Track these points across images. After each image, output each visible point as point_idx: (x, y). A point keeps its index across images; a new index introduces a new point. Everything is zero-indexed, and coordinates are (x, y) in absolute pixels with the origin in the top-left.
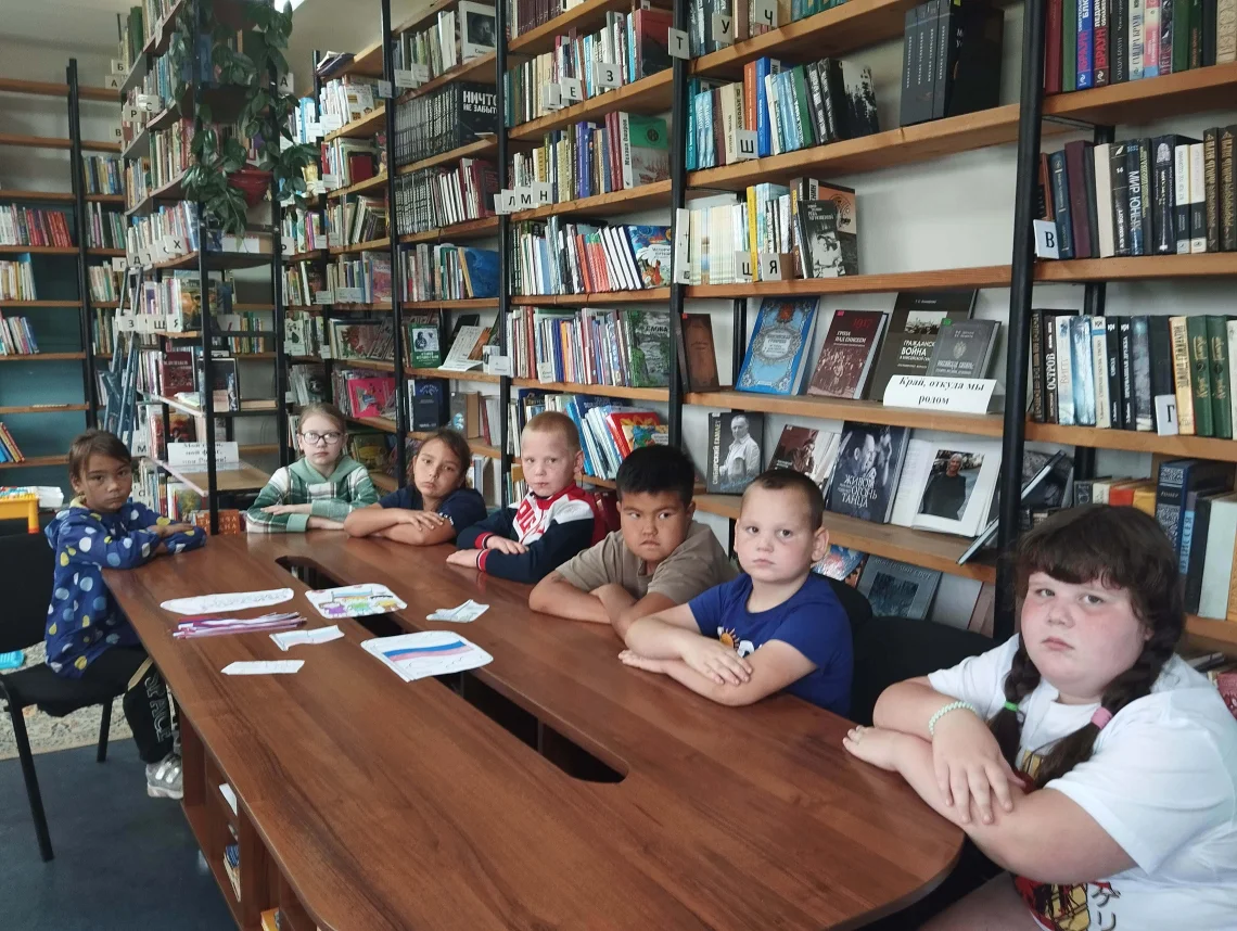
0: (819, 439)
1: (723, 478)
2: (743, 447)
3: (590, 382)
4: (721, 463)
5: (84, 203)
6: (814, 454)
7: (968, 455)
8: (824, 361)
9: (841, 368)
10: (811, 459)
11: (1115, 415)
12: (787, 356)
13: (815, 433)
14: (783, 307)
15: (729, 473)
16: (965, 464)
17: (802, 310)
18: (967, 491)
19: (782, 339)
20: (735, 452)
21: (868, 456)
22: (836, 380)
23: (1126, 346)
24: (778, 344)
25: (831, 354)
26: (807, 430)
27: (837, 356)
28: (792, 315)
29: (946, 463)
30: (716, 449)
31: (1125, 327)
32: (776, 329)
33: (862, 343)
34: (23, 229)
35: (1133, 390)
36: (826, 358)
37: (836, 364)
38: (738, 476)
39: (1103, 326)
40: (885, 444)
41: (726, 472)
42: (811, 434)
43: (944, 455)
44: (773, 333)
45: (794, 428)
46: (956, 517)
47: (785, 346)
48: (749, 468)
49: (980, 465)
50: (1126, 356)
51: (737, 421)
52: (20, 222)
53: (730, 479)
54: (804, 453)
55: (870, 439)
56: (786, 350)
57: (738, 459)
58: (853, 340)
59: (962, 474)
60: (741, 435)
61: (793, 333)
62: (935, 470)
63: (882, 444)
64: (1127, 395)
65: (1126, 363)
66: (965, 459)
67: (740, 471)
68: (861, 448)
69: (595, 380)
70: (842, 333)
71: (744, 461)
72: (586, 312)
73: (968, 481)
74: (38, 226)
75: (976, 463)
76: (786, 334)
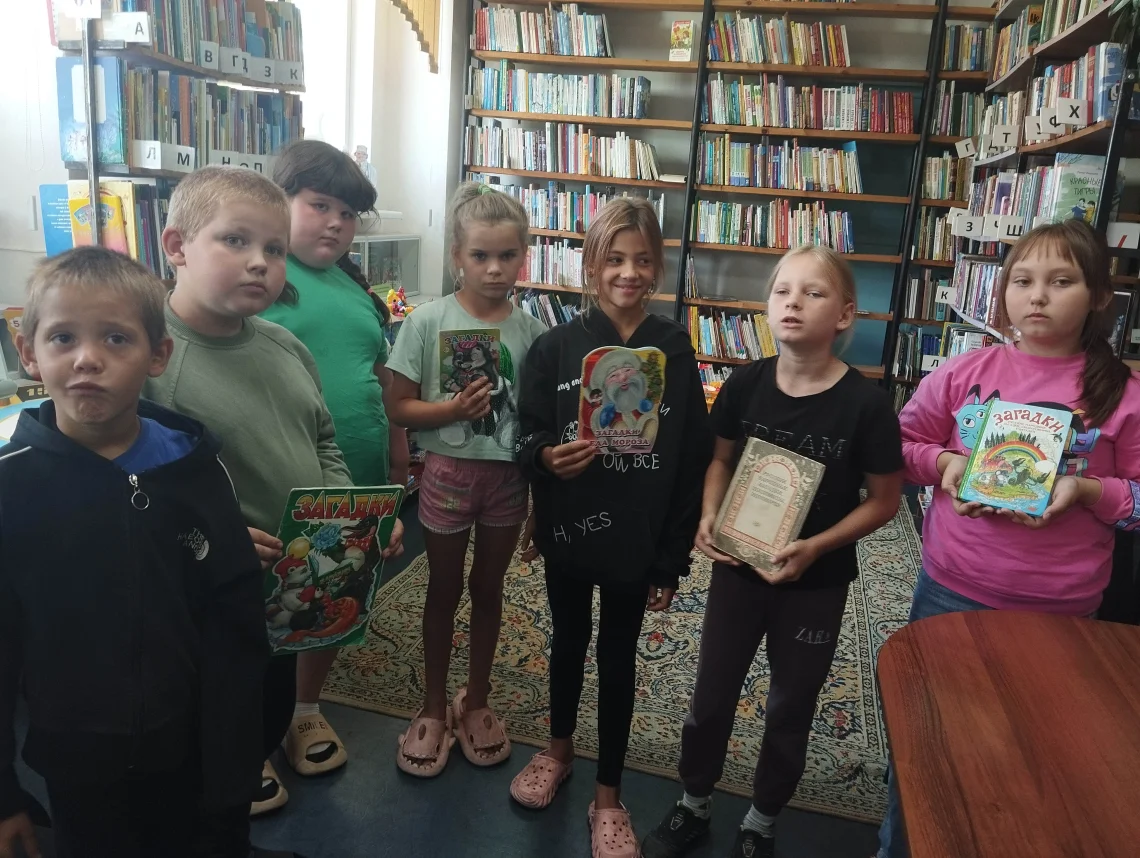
5: (938, 80)
34: (865, 113)
52: (863, 103)
74: (881, 109)
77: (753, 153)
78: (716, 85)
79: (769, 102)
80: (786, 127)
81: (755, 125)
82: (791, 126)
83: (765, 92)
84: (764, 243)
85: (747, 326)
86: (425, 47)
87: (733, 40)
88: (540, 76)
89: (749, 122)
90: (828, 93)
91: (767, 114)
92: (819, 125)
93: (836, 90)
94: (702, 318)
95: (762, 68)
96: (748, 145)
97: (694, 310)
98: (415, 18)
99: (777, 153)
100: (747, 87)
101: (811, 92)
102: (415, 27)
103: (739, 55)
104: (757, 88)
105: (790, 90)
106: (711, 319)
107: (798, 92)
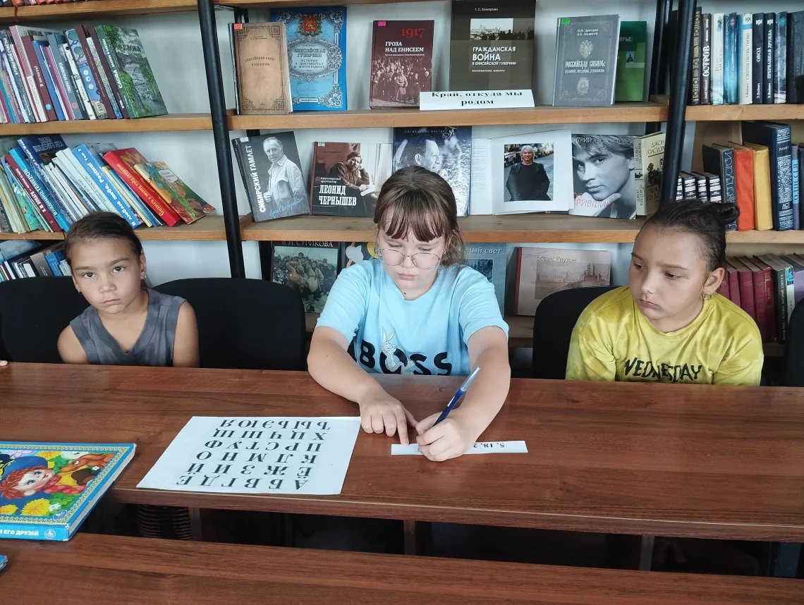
0: (363, 152)
1: (270, 204)
2: (283, 170)
3: (44, 119)
4: (264, 190)
6: (363, 166)
7: (536, 145)
8: (379, 73)
9: (403, 78)
10: (362, 171)
11: (758, 94)
12: (327, 70)
13: (356, 146)
14: (304, 20)
15: (276, 198)
16: (537, 153)
17: (332, 22)
18: (549, 175)
19: (317, 54)
20: (276, 176)
21: (433, 160)
22: (403, 91)
23: (770, 38)
24: (312, 58)
25: (386, 66)
26: (345, 145)
27: (393, 67)
28: (319, 27)
29: (518, 155)
30: (255, 176)
31: (770, 22)
32: (303, 42)
33: (421, 52)
35: (774, 73)
36: (381, 69)
37: (396, 75)
38: (285, 199)
39: (751, 22)
40: (452, 146)
41: (272, 198)
42: (351, 148)
43: (513, 148)
44: (301, 47)
45: (326, 143)
46: (547, 198)
47: (323, 60)
48: (295, 189)
49: (552, 153)
50: (770, 45)
51: (270, 144)
53: (278, 204)
54: (350, 168)
55: (432, 145)
56: (325, 64)
57: (281, 182)
58: (409, 50)
59: (538, 161)
60: (277, 158)
61: (328, 46)
62: (508, 163)
63: (448, 146)
64: (769, 76)
65: (769, 51)
66: (535, 149)
67: (286, 194)
68: (422, 153)
69: (53, 115)
70: (390, 43)
71: (288, 184)
72: (18, 31)
73: (545, 167)
75: (547, 151)
76: (317, 47)
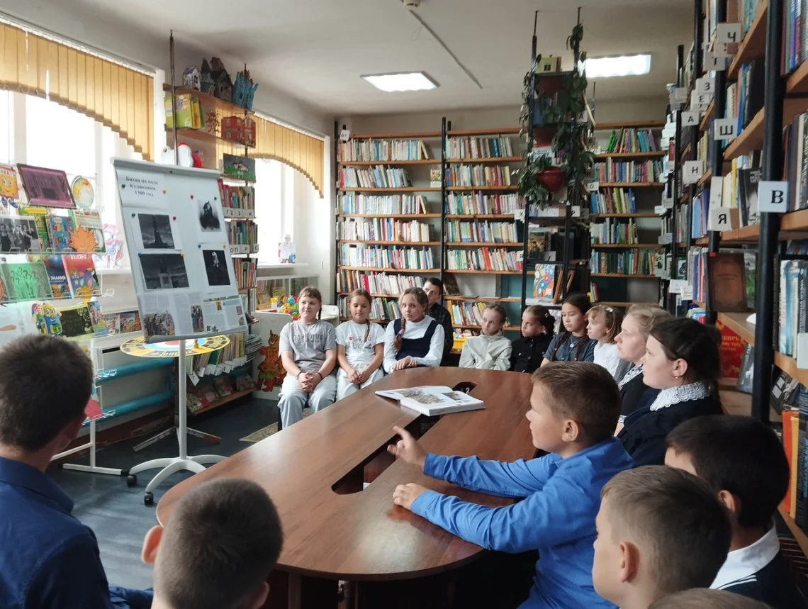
23: (802, 288)
31: (802, 272)
39: (797, 270)
41: (750, 376)
50: (802, 297)
65: (801, 302)
77: (471, 227)
78: (451, 197)
79: (476, 203)
80: (484, 214)
81: (470, 214)
82: (487, 213)
83: (474, 199)
84: (479, 268)
85: (475, 308)
86: (317, 188)
87: (458, 177)
88: (371, 197)
89: (467, 213)
90: (503, 198)
91: (475, 208)
92: (500, 213)
93: (506, 196)
94: (453, 306)
95: (471, 188)
96: (468, 223)
97: (449, 302)
98: (311, 176)
99: (482, 226)
100: (466, 197)
101: (495, 197)
102: (311, 180)
103: (460, 183)
104: (470, 197)
105: (485, 197)
106: (458, 306)
107: (489, 198)
